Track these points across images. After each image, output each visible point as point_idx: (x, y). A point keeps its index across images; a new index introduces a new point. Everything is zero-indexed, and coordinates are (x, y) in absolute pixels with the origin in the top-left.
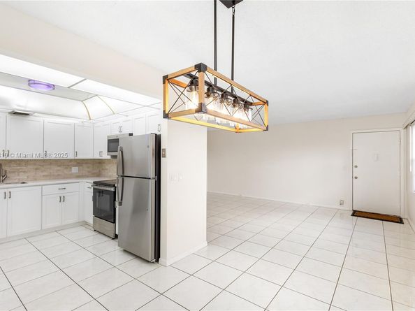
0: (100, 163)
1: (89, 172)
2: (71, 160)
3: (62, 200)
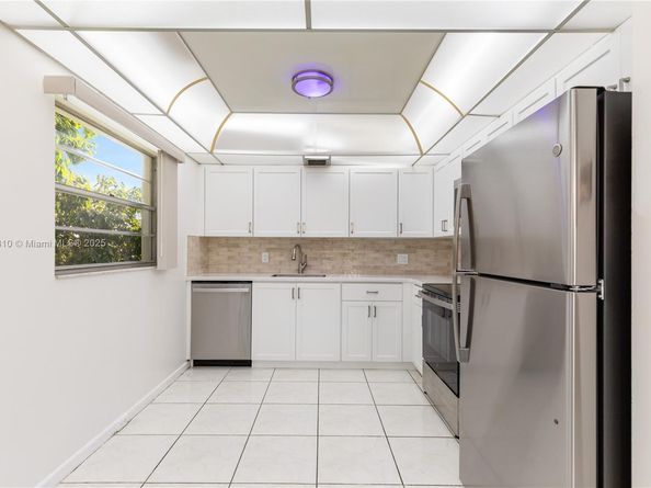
1: (428, 265)
3: (373, 313)
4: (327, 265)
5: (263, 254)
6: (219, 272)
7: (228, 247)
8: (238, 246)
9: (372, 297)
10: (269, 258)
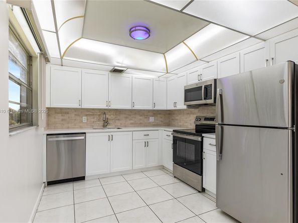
0: (169, 114)
1: (162, 122)
2: (149, 111)
3: (147, 145)
4: (118, 123)
5: (83, 117)
6: (55, 128)
7: (61, 113)
8: (68, 113)
9: (146, 137)
10: (87, 119)
